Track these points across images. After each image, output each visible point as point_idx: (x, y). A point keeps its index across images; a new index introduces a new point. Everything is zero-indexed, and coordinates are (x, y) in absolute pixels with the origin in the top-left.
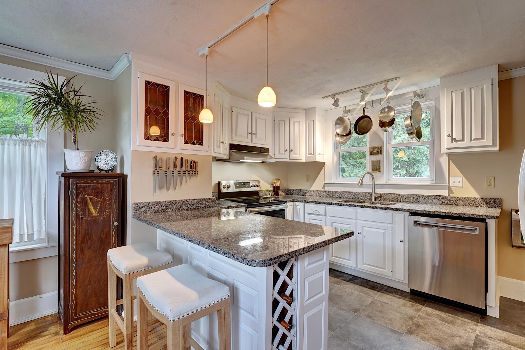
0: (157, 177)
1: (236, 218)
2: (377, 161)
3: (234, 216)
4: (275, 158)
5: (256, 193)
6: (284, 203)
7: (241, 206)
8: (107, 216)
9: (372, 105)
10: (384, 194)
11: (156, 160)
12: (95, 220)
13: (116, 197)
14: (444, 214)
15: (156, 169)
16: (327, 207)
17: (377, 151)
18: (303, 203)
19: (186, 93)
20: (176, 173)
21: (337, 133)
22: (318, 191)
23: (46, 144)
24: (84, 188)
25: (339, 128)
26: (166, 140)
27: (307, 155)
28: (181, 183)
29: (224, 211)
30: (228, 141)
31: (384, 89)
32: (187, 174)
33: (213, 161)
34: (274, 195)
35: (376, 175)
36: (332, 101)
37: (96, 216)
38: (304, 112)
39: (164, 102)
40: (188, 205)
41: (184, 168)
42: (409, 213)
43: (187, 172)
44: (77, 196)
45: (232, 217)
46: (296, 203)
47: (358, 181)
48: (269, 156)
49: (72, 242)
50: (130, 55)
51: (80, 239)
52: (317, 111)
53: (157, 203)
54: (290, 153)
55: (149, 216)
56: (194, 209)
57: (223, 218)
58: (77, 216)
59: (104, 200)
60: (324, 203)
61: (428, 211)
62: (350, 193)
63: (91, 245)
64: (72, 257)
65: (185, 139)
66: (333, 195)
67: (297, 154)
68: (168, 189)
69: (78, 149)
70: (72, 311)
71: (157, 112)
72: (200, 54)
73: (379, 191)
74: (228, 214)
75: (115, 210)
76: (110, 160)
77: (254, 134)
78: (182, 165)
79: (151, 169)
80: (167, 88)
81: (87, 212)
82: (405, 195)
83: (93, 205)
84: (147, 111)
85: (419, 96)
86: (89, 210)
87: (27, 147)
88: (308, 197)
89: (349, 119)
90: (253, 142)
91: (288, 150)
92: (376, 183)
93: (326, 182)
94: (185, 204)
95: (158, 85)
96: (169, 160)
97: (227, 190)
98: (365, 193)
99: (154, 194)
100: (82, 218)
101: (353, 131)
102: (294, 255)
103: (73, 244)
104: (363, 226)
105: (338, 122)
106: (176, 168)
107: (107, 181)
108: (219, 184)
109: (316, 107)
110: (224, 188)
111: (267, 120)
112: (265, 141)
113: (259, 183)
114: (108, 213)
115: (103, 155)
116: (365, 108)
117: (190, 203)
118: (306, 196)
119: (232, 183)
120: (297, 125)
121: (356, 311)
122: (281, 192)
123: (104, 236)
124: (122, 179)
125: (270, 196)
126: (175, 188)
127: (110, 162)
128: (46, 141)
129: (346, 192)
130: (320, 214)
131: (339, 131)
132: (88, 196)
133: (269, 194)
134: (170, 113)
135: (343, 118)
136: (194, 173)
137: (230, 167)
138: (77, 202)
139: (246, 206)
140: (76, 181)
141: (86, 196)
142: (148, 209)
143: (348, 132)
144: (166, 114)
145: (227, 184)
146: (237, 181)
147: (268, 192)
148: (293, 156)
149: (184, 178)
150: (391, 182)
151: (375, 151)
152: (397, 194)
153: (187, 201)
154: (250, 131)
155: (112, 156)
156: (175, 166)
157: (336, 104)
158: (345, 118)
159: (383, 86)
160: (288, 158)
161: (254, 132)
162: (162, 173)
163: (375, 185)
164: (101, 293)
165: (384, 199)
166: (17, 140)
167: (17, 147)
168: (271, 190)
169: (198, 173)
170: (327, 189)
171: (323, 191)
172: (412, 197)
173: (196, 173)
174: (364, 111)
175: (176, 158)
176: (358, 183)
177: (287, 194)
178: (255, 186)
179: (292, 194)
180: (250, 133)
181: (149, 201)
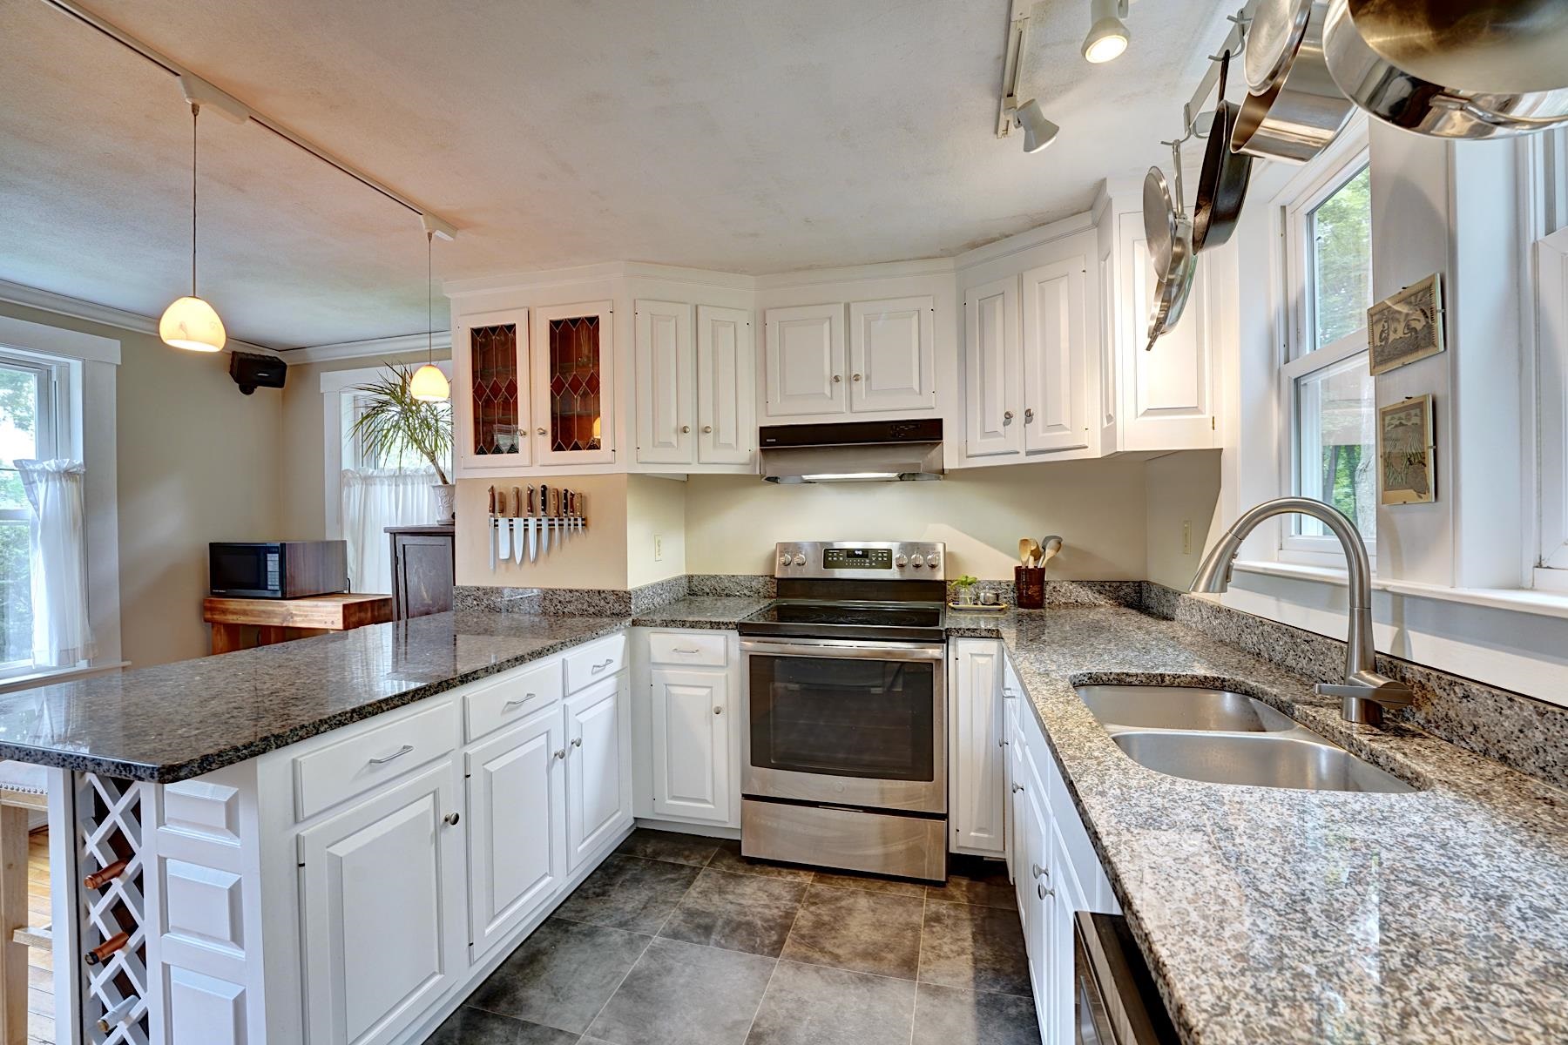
15: (492, 517)
17: (1409, 326)
19: (556, 325)
20: (532, 523)
22: (1200, 606)
26: (512, 449)
27: (1105, 426)
30: (748, 421)
32: (555, 526)
40: (556, 602)
41: (550, 512)
43: (555, 518)
48: (938, 449)
54: (1028, 427)
65: (554, 440)
67: (1059, 426)
68: (521, 563)
71: (495, 391)
77: (859, 381)
78: (545, 502)
80: (512, 328)
84: (479, 392)
91: (1017, 414)
94: (551, 600)
95: (494, 329)
97: (796, 571)
106: (533, 510)
109: (1105, 182)
110: (788, 565)
112: (922, 394)
126: (533, 559)
134: (518, 386)
136: (572, 523)
142: (475, 602)
144: (513, 390)
148: (1043, 435)
151: (1398, 332)
153: (554, 591)
156: (532, 507)
160: (1022, 450)
161: (856, 370)
162: (504, 524)
169: (587, 524)
171: (1212, 609)
173: (580, 522)
174: (1224, 82)
175: (531, 489)
178: (916, 565)
181: (478, 585)
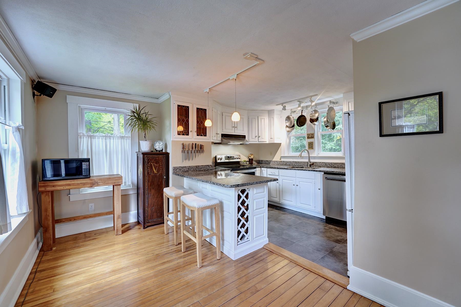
0: (184, 154)
1: (226, 178)
2: (311, 142)
3: (225, 176)
4: (249, 141)
5: (238, 163)
6: (254, 168)
7: (228, 170)
8: (160, 173)
9: (306, 109)
10: (316, 162)
11: (183, 145)
12: (155, 175)
13: (165, 164)
14: (341, 173)
15: (183, 150)
16: (279, 171)
17: (311, 136)
18: (266, 169)
19: (197, 109)
20: (193, 151)
21: (287, 125)
22: (277, 161)
23: (130, 138)
24: (151, 160)
25: (287, 122)
26: (188, 135)
27: (270, 139)
28: (195, 157)
29: (219, 173)
30: (220, 133)
31: (310, 101)
32: (198, 152)
33: (212, 144)
34: (250, 164)
35: (310, 151)
36: (282, 107)
37: (156, 173)
38: (267, 112)
39: (186, 114)
40: (199, 168)
41: (197, 149)
42: (323, 173)
43: (198, 151)
44: (148, 163)
45: (223, 177)
46: (262, 168)
47: (299, 155)
48: (245, 141)
49: (146, 185)
50: (170, 93)
51: (149, 184)
52: (275, 112)
53: (184, 167)
54: (259, 138)
55: (180, 173)
56: (202, 171)
57: (218, 177)
58: (148, 173)
59: (159, 165)
60: (278, 168)
61: (333, 172)
62: (296, 162)
63: (154, 187)
64: (146, 192)
65: (197, 133)
66: (286, 164)
67: (263, 138)
68: (189, 160)
69: (146, 140)
70: (146, 218)
71: (183, 120)
72: (205, 91)
73: (312, 161)
74: (221, 175)
75: (165, 171)
76: (161, 146)
77: (236, 127)
78: (196, 147)
79: (181, 149)
80: (188, 107)
81: (152, 171)
82: (328, 163)
83: (154, 168)
84: (179, 120)
85: (334, 103)
86: (153, 170)
87: (123, 140)
88: (271, 165)
89: (293, 117)
90: (235, 132)
91: (257, 136)
92: (310, 156)
93: (282, 156)
94: (198, 168)
95: (183, 106)
96: (190, 145)
97: (220, 161)
98: (305, 162)
99: (182, 163)
100: (150, 174)
101: (296, 124)
102: (244, 185)
103: (146, 186)
104: (300, 181)
105: (287, 119)
106: (193, 149)
107: (161, 156)
108: (216, 157)
109: (274, 110)
110: (219, 160)
111: (244, 118)
112: (243, 131)
113: (240, 156)
114: (161, 172)
115: (158, 143)
116: (302, 110)
117: (200, 167)
118: (270, 165)
119: (223, 157)
120: (263, 120)
121: (290, 226)
122: (254, 162)
123: (159, 183)
124: (167, 155)
125: (247, 164)
126: (192, 159)
127: (161, 147)
128: (130, 136)
129: (294, 162)
130: (276, 175)
131: (288, 124)
132: (153, 163)
133: (246, 163)
134: (189, 121)
135: (290, 117)
136: (202, 151)
137: (222, 147)
138: (148, 166)
139: (231, 170)
140: (147, 156)
141: (152, 163)
142: (180, 170)
143: (293, 124)
144: (188, 121)
145: (220, 158)
146: (226, 155)
147: (245, 162)
148: (260, 140)
149: (197, 154)
150: (320, 155)
151: (310, 136)
152: (323, 163)
153: (199, 166)
154: (233, 126)
155: (162, 143)
156: (192, 148)
157: (284, 108)
158: (290, 116)
159: (309, 99)
160: (258, 141)
161: (236, 126)
162: (186, 152)
163: (310, 157)
164: (159, 211)
165: (316, 166)
166: (119, 137)
167: (119, 140)
168: (248, 161)
169: (204, 151)
170: (282, 160)
171: (280, 161)
172: (331, 164)
173: (203, 151)
174: (302, 112)
175: (193, 144)
176: (298, 156)
177: (258, 163)
178: (237, 159)
179: (262, 164)
180: (233, 127)
181: (180, 166)
